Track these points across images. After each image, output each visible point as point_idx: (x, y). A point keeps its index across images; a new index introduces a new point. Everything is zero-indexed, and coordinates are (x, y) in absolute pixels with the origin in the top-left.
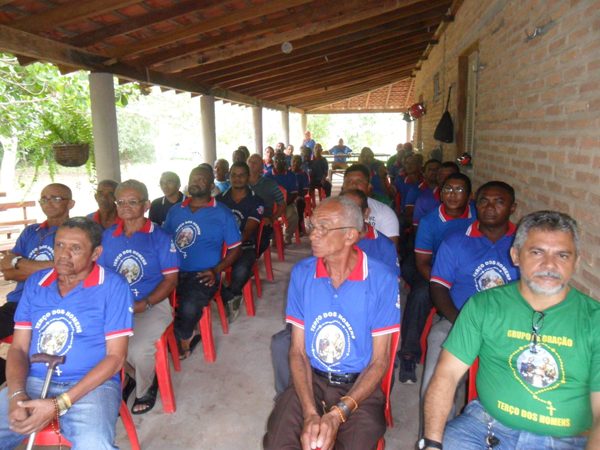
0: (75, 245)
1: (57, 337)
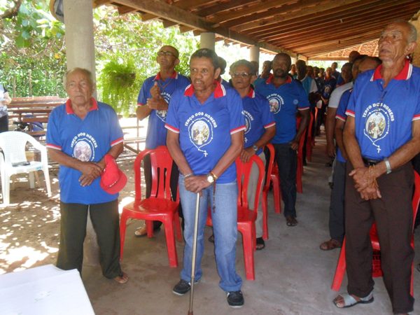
0: (204, 70)
1: (202, 132)
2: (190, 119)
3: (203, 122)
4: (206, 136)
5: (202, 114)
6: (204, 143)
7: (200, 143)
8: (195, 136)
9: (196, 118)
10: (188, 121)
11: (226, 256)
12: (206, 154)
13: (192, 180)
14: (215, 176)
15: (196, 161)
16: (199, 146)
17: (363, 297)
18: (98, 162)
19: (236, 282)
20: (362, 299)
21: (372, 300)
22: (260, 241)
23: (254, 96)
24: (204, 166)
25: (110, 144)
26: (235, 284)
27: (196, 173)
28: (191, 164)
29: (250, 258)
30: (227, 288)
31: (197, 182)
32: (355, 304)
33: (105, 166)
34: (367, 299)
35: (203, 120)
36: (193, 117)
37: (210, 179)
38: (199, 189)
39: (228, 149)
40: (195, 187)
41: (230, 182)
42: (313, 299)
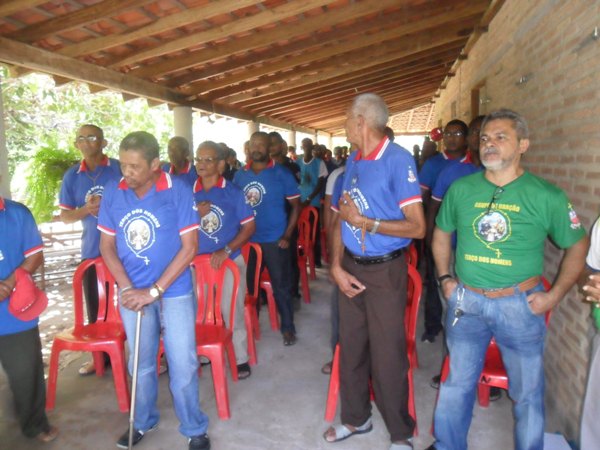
1: (141, 233)
2: (126, 218)
3: (142, 221)
4: (145, 239)
5: (141, 211)
6: (143, 247)
7: (138, 247)
8: (132, 238)
9: (132, 216)
10: (123, 220)
11: (184, 390)
12: (147, 261)
13: (130, 295)
14: (160, 289)
15: (136, 271)
16: (137, 251)
17: (359, 425)
18: (5, 280)
19: (199, 423)
20: (357, 429)
21: (370, 428)
22: (245, 368)
23: (224, 185)
24: (147, 276)
25: (23, 255)
26: (197, 425)
27: (138, 285)
28: (131, 274)
29: (222, 390)
30: (188, 432)
31: (135, 297)
32: (349, 436)
33: (15, 285)
34: (364, 427)
35: (141, 218)
36: (129, 215)
37: (154, 293)
38: (139, 306)
39: (177, 254)
40: (134, 303)
41: (183, 294)
42: (300, 434)
